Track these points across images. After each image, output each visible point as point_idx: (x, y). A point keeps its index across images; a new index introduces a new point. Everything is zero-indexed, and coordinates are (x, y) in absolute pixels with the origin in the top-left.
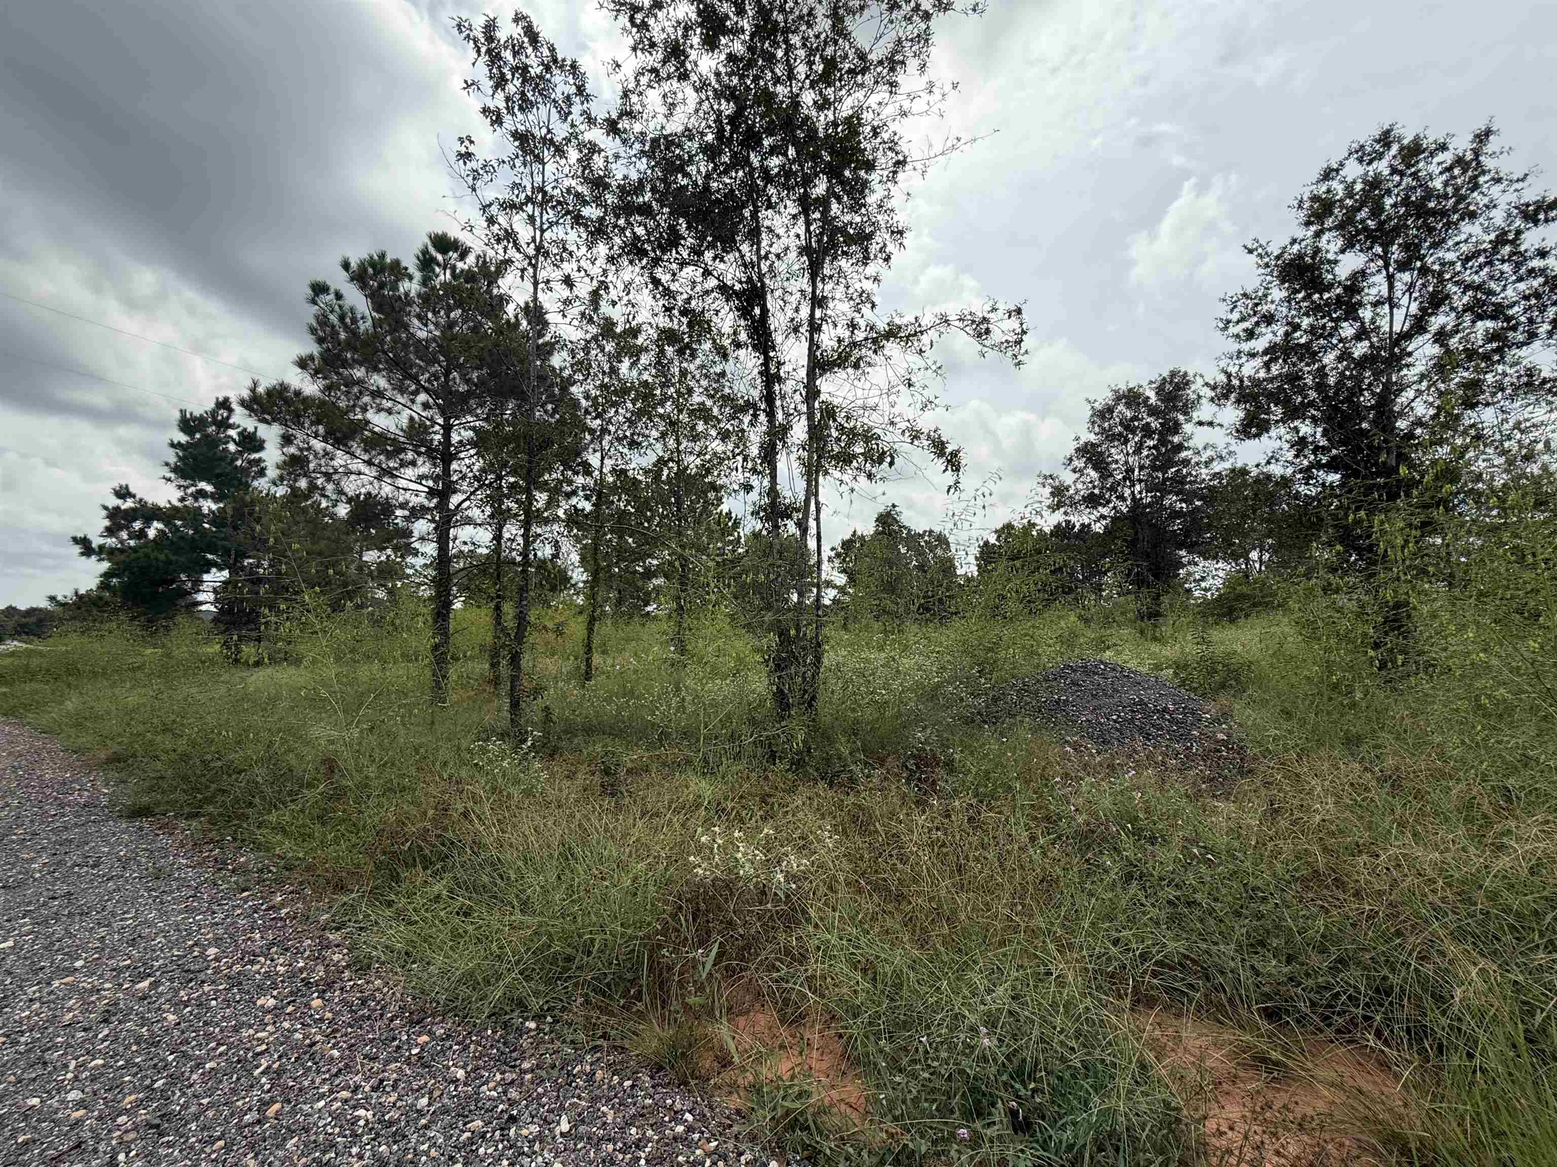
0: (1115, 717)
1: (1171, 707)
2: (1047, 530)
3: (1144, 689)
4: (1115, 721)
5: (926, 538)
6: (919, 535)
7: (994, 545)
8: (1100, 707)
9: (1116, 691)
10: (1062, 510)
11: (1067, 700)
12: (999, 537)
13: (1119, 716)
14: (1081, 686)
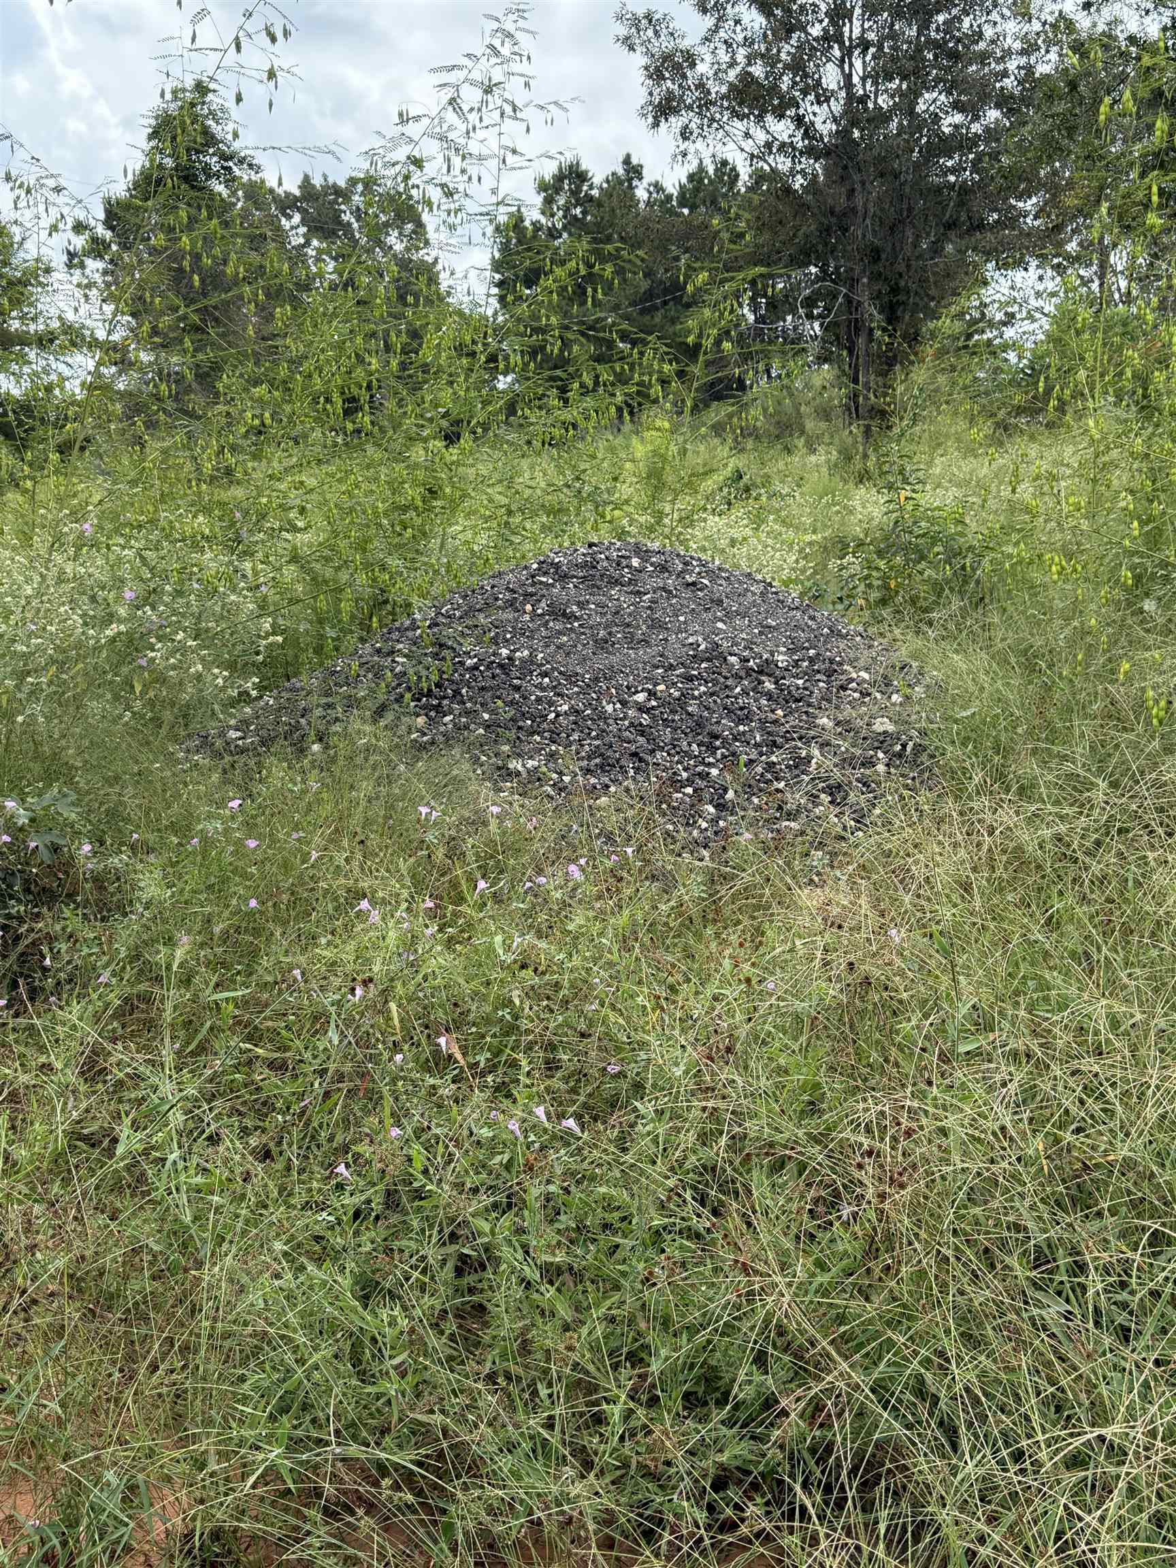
0: (641, 697)
1: (782, 659)
2: (672, 189)
3: (728, 616)
4: (641, 709)
5: (357, 199)
6: (337, 191)
7: (537, 226)
8: (609, 674)
9: (657, 625)
10: (676, 122)
11: (531, 659)
12: (549, 201)
13: (652, 694)
14: (572, 617)
